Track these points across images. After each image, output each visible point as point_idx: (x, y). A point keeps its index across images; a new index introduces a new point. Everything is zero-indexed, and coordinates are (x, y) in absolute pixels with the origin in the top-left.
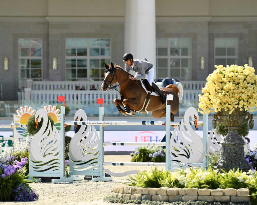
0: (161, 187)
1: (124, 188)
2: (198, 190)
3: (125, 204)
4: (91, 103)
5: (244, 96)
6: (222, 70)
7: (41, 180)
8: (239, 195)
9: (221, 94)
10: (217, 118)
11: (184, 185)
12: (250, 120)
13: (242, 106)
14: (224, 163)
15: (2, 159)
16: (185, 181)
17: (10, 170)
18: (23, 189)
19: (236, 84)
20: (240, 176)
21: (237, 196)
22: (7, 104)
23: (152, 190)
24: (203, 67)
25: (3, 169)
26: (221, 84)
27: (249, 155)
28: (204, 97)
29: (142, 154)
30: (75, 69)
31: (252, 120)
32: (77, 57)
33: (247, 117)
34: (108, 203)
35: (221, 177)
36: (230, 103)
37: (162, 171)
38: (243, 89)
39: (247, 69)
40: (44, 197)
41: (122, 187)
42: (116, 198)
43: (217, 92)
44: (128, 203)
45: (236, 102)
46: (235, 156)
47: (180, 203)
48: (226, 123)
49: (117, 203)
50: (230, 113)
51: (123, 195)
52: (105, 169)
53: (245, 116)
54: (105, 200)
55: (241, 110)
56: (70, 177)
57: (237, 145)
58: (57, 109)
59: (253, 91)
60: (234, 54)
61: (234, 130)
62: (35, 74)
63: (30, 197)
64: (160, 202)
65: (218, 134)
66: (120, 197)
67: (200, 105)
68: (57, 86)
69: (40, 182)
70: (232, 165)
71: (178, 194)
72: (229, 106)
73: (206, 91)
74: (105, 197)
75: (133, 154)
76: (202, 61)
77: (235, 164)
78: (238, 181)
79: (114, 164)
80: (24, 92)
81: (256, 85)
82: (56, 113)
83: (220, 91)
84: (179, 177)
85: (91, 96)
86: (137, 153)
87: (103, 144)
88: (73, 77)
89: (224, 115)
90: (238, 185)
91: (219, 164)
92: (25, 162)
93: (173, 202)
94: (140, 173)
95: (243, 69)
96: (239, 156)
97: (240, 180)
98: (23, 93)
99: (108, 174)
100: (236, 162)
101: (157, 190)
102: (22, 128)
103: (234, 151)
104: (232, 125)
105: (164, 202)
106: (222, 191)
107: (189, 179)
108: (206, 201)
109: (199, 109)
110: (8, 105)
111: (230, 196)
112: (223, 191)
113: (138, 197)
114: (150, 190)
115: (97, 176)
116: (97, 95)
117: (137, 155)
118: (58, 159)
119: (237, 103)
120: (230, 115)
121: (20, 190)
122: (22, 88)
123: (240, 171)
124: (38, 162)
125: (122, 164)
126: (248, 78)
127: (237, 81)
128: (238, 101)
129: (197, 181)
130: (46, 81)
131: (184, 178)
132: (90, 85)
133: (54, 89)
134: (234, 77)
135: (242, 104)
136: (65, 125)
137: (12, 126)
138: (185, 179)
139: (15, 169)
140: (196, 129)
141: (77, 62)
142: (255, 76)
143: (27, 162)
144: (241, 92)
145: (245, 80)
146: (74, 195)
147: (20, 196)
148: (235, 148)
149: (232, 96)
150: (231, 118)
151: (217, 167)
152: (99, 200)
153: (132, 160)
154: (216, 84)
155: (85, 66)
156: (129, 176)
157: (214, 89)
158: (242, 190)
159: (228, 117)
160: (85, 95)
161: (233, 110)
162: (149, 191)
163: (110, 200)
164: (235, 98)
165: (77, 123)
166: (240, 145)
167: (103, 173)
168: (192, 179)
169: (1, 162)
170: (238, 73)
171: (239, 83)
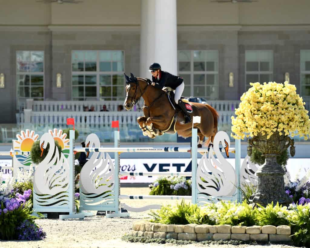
0: (189, 223)
1: (145, 225)
2: (231, 228)
3: (146, 243)
4: (102, 127)
5: (284, 118)
6: (258, 88)
7: (46, 216)
8: (279, 234)
9: (257, 115)
10: (253, 143)
11: (215, 221)
12: (291, 146)
13: (282, 130)
14: (260, 195)
15: (3, 191)
16: (216, 216)
17: (12, 204)
18: (28, 227)
19: (275, 104)
20: (279, 211)
21: (276, 234)
22: (4, 127)
23: (177, 227)
24: (231, 84)
25: (5, 202)
26: (257, 104)
27: (289, 187)
28: (238, 119)
29: (162, 185)
30: (83, 87)
31: (293, 147)
32: (84, 73)
33: (287, 143)
34: (126, 242)
35: (258, 212)
36: (267, 126)
37: (190, 205)
38: (283, 109)
39: (288, 87)
40: (52, 235)
41: (143, 223)
42: (136, 237)
43: (252, 114)
44: (150, 242)
45: (275, 124)
46: (274, 188)
47: (211, 242)
48: (263, 149)
49: (137, 243)
50: (268, 137)
51: (144, 233)
52: (121, 203)
53: (286, 142)
54: (123, 239)
55: (281, 134)
56: (81, 212)
57: (276, 175)
58: (63, 133)
59: (294, 112)
60: (267, 69)
61: (272, 158)
62: (35, 92)
63: (36, 236)
64: (187, 241)
65: (253, 162)
66: (141, 235)
67: (233, 129)
68: (62, 106)
69: (45, 218)
70: (270, 199)
71: (208, 232)
72: (267, 130)
73: (240, 112)
74: (124, 236)
75: (152, 186)
76: (231, 78)
77: (274, 197)
78: (278, 217)
79: (132, 198)
80: (24, 113)
81: (297, 105)
82: (63, 138)
83: (256, 112)
84: (209, 212)
85: (102, 118)
86: (157, 184)
87: (118, 174)
88: (80, 95)
89: (261, 140)
90: (278, 222)
91: (255, 197)
92: (28, 195)
93: (202, 241)
94: (163, 207)
95: (283, 87)
96: (279, 187)
97: (280, 215)
98: (22, 114)
99: (125, 209)
100: (275, 195)
101: (184, 227)
102: (23, 155)
103: (272, 182)
104: (270, 152)
105: (192, 242)
106: (259, 229)
107: (220, 214)
108: (241, 240)
109: (232, 134)
110: (6, 129)
111: (268, 234)
112: (261, 229)
113: (161, 235)
114: (175, 227)
115: (112, 212)
116: (109, 116)
117: (156, 186)
118: (67, 191)
119: (276, 126)
120: (268, 141)
121: (25, 228)
122: (20, 108)
123: (280, 206)
124: (43, 195)
125: (141, 198)
126: (289, 97)
127: (276, 100)
128: (276, 124)
129: (231, 217)
130: (49, 100)
131: (214, 213)
132: (101, 106)
133: (58, 110)
134: (272, 96)
135: (281, 127)
136: (74, 152)
137: (11, 153)
138: (216, 214)
139: (18, 203)
140: (227, 157)
141: (84, 78)
142: (297, 95)
143: (31, 194)
144: (281, 113)
145: (285, 99)
146: (86, 233)
147: (25, 234)
148: (274, 178)
149: (270, 119)
150: (269, 144)
151: (253, 201)
152: (116, 239)
153: (151, 192)
154: (252, 104)
155: (94, 83)
156: (151, 211)
157: (249, 110)
158: (282, 227)
159: (266, 143)
160: (95, 117)
161: (271, 134)
162: (174, 229)
163: (129, 239)
164: (273, 120)
165: (88, 149)
166: (279, 175)
167: (118, 208)
168: (224, 215)
169: (3, 195)
170: (277, 92)
171: (278, 103)
